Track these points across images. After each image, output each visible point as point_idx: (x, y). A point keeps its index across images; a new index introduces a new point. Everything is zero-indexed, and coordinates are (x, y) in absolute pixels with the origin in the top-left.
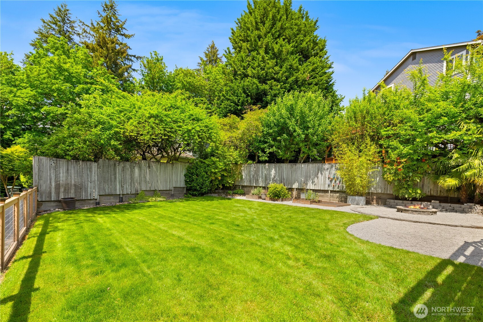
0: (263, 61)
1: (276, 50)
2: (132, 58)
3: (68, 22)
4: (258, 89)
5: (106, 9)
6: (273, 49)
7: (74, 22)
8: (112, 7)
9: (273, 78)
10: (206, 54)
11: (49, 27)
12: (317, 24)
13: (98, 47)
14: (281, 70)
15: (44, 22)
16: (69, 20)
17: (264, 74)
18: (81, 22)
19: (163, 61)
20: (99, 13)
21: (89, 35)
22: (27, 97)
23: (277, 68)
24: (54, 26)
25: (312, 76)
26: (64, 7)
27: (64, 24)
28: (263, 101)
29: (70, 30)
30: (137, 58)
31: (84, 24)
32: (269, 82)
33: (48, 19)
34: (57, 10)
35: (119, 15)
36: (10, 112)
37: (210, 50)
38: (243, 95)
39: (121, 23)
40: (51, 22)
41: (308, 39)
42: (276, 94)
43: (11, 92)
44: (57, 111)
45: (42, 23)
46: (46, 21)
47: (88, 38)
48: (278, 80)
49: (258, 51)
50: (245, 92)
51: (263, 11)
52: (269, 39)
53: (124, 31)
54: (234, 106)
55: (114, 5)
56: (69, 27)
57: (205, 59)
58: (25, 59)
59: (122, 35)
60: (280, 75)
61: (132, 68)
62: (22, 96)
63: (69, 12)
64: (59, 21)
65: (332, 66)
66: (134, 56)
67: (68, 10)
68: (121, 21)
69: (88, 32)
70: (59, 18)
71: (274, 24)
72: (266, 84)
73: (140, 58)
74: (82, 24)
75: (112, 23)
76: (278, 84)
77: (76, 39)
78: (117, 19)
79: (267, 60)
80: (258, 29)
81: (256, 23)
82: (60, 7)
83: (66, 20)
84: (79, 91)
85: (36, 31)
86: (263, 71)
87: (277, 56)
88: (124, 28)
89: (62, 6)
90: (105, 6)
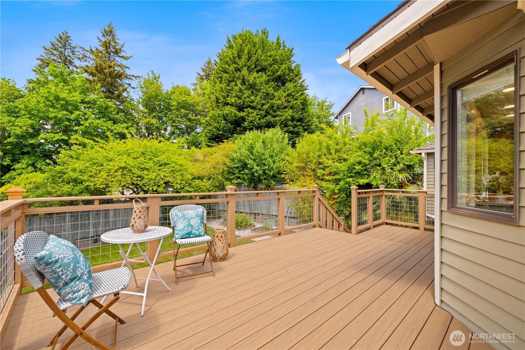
0: (241, 91)
1: (251, 82)
2: (131, 77)
3: (69, 47)
4: (236, 116)
5: (105, 34)
6: (248, 81)
7: (75, 48)
8: (111, 32)
9: (250, 106)
10: (203, 69)
11: (50, 53)
12: (294, 51)
13: (96, 72)
14: (256, 99)
15: (46, 49)
16: (70, 46)
17: (242, 103)
18: (81, 48)
19: (160, 80)
20: (99, 39)
21: (89, 59)
22: (25, 126)
23: (253, 98)
24: (55, 52)
25: (287, 100)
26: (65, 34)
27: (65, 50)
28: (242, 127)
29: (71, 55)
30: (136, 77)
31: (84, 49)
32: (245, 110)
33: (49, 46)
34: (58, 37)
35: (118, 39)
36: (9, 140)
37: (206, 65)
38: (223, 122)
39: (120, 46)
40: (52, 49)
41: (283, 67)
42: (252, 120)
43: (10, 121)
44: (54, 137)
45: (44, 51)
46: (47, 48)
47: (88, 62)
48: (254, 108)
49: (236, 82)
50: (225, 120)
51: (239, 47)
52: (245, 72)
53: (123, 54)
54: (216, 131)
55: (113, 30)
56: (70, 52)
57: (202, 74)
58: (27, 84)
59: (121, 57)
60: (255, 104)
61: (131, 86)
62: (20, 124)
63: (70, 38)
64: (61, 47)
65: (308, 88)
66: (133, 76)
67: (69, 37)
68: (120, 45)
69: (88, 56)
70: (60, 45)
71: (250, 58)
72: (244, 111)
73: (139, 77)
74: (82, 49)
75: (111, 47)
76: (254, 111)
77: (77, 62)
78: (115, 43)
79: (244, 90)
80: (235, 63)
81: (234, 58)
82: (61, 34)
83: (67, 46)
84: (75, 117)
85: (38, 58)
86: (240, 101)
87: (252, 87)
88: (123, 51)
89: (63, 34)
90: (104, 32)
